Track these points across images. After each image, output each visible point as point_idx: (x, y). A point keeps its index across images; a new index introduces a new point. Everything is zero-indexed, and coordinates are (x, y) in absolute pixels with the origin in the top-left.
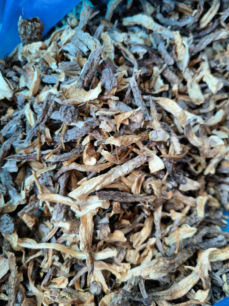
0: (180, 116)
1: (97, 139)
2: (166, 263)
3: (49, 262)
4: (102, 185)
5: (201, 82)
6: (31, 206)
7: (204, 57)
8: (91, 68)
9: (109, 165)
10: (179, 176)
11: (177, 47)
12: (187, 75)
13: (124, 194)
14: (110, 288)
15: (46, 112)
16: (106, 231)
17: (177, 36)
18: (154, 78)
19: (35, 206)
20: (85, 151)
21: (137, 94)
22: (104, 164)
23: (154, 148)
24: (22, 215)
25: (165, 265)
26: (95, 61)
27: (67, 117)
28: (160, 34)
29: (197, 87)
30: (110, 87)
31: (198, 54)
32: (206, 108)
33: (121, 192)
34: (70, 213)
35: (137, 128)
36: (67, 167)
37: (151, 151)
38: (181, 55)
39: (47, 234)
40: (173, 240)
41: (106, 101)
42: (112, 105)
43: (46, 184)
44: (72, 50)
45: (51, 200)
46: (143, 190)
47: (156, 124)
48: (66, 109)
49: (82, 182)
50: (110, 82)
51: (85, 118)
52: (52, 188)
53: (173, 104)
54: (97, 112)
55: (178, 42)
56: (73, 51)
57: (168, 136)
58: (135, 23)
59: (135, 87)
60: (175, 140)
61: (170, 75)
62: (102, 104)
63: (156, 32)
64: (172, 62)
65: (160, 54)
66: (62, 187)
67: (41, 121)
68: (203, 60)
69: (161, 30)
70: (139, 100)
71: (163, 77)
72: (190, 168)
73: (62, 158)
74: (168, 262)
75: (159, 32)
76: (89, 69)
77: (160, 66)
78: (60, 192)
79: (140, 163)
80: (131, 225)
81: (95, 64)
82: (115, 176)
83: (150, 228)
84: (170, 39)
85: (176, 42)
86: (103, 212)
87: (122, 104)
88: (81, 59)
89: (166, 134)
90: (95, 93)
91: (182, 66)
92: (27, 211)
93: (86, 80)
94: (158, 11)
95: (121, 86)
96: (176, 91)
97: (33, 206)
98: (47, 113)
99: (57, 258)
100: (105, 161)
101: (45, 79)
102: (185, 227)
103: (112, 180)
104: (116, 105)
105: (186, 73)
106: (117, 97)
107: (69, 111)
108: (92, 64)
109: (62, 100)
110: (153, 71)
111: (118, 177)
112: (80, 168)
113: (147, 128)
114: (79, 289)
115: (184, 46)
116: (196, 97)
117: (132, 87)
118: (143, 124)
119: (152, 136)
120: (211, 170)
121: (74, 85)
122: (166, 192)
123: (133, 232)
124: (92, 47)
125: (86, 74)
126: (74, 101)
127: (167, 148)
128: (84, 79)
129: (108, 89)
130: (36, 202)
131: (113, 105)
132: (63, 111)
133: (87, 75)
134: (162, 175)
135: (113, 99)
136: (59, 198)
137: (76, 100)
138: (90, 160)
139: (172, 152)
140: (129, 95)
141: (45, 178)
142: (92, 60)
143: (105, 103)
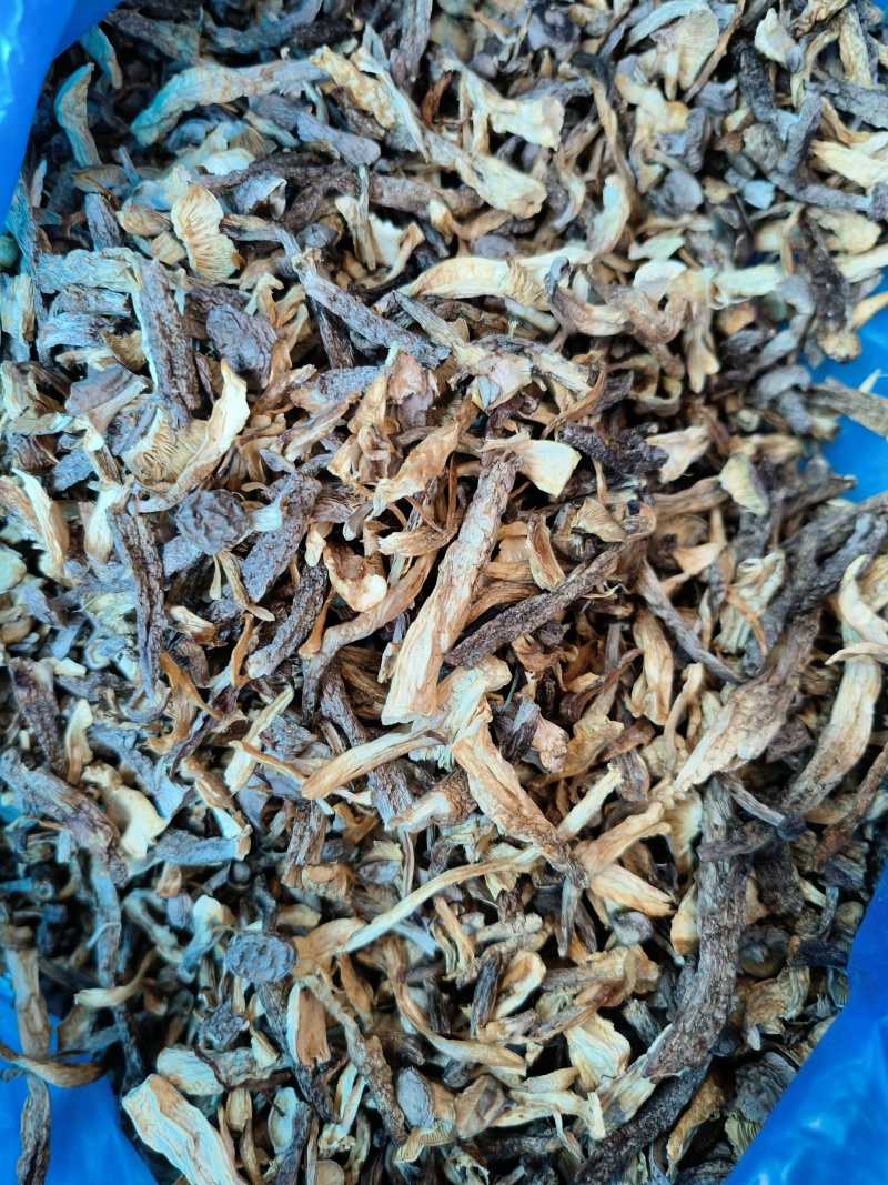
0: (516, 285)
1: (342, 520)
3: (463, 946)
4: (450, 627)
5: (495, 141)
6: (301, 838)
7: (450, 63)
8: (171, 344)
9: (425, 564)
10: (634, 451)
11: (355, 92)
12: (443, 151)
13: (523, 606)
15: (143, 573)
16: (552, 739)
17: (327, 61)
18: (360, 235)
19: (311, 831)
20: (333, 577)
21: (357, 313)
22: (411, 572)
23: (512, 426)
24: (298, 877)
26: (168, 318)
27: (217, 533)
28: (275, 92)
29: (495, 166)
30: (261, 357)
31: (424, 65)
32: (565, 207)
33: (512, 610)
34: (418, 772)
35: (426, 408)
36: (314, 660)
37: (512, 439)
38: (382, 108)
39: (402, 878)
40: (742, 629)
41: (285, 399)
42: (311, 399)
43: (296, 749)
44: (73, 334)
45: (344, 780)
46: (568, 560)
47: (472, 356)
48: (194, 515)
49: (388, 666)
50: (253, 341)
51: (267, 492)
52: (321, 748)
53: (472, 267)
54: (285, 450)
55: (347, 77)
56: (79, 332)
57: (525, 365)
58: (177, 115)
59: (335, 299)
60: (550, 360)
61: (397, 191)
62: (281, 417)
63: (260, 93)
64: (374, 150)
65: (323, 150)
66: (348, 725)
68: (455, 75)
69: (269, 77)
70: (372, 327)
71: (384, 213)
72: (644, 403)
73: (284, 646)
75: (268, 87)
76: (169, 354)
77: (350, 187)
78: (351, 737)
79: (501, 489)
80: (603, 679)
81: (172, 327)
82: (462, 578)
83: (662, 644)
84: (314, 83)
85: (339, 81)
86: (505, 699)
87: (336, 376)
88: (123, 343)
89: (515, 361)
90: (233, 404)
91: (408, 135)
92: (301, 856)
93: (185, 389)
94: (210, 24)
95: (289, 329)
96: (445, 217)
97: (307, 833)
98: (147, 572)
99: (478, 920)
100: (406, 563)
101: (63, 475)
102: (747, 570)
103: (464, 593)
104: (323, 390)
105: (435, 150)
106: (305, 367)
107: (206, 514)
108: (163, 332)
109: (162, 494)
110: (340, 215)
111: (476, 572)
112: (358, 631)
113: (453, 387)
114: (590, 958)
115: (372, 75)
116: (517, 195)
117: (325, 303)
118: (433, 382)
119: (483, 394)
120: (705, 365)
121: (161, 428)
122: (633, 518)
123: (624, 690)
124: (122, 279)
125: (172, 374)
126: (197, 469)
127: (548, 398)
128: (175, 391)
129: (261, 365)
130: (307, 817)
131: (313, 399)
132: (193, 528)
133: (176, 372)
134: (588, 481)
135: (298, 382)
136: (365, 755)
137: (198, 464)
138: (365, 591)
139: (564, 400)
140: (334, 335)
141: (278, 738)
142: (156, 323)
143: (287, 409)
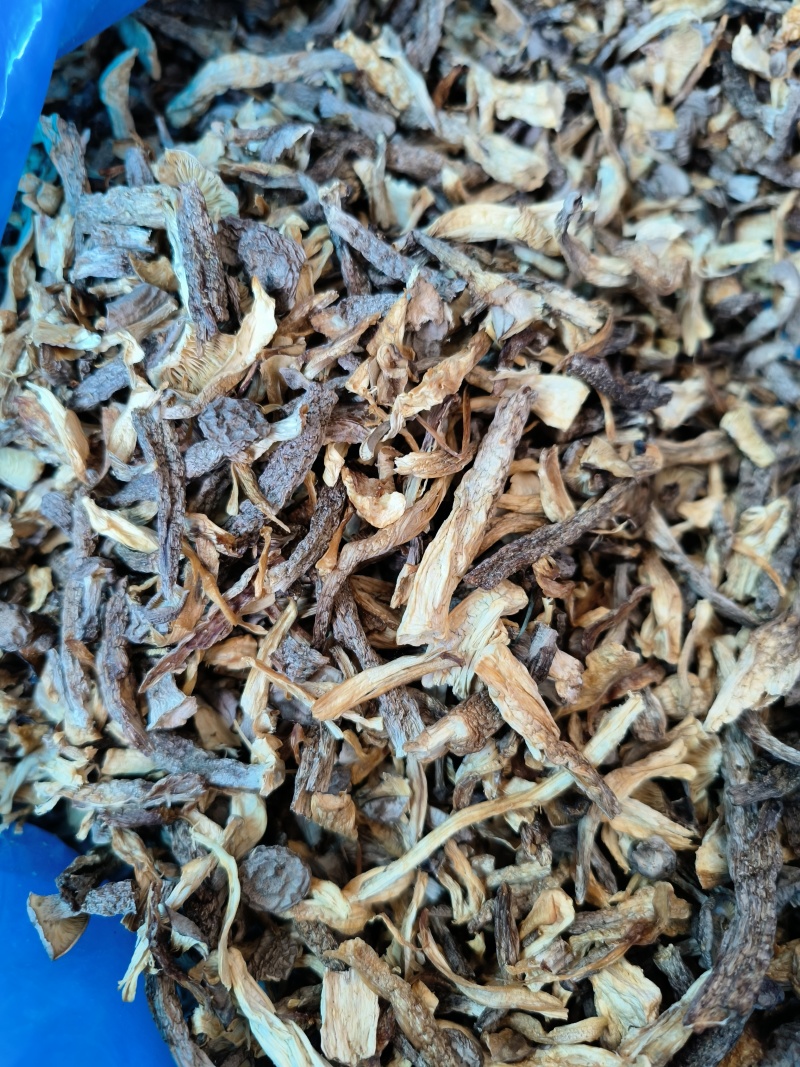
0: (527, 228)
1: (359, 440)
2: (780, 634)
3: (474, 888)
4: (467, 549)
5: (500, 126)
6: (311, 764)
7: (459, 58)
8: (205, 259)
9: (441, 487)
10: (639, 386)
11: (374, 76)
12: (453, 128)
13: (538, 534)
14: (692, 827)
15: (166, 470)
16: (568, 669)
17: (351, 47)
18: (375, 195)
19: (321, 758)
20: (351, 492)
21: (377, 248)
22: (428, 494)
23: (523, 361)
24: (307, 804)
25: (783, 641)
26: (203, 235)
27: (238, 434)
28: (300, 79)
29: (501, 143)
30: (291, 275)
31: (435, 63)
32: (563, 184)
33: (528, 537)
34: (430, 701)
35: (440, 338)
36: (330, 577)
37: (523, 372)
38: (398, 91)
39: (408, 816)
40: (749, 574)
41: (306, 322)
42: (332, 324)
43: (307, 672)
44: (106, 265)
45: (356, 701)
46: (578, 497)
47: (489, 282)
48: (218, 416)
49: (402, 590)
50: (284, 259)
51: (286, 408)
52: (331, 672)
53: (485, 213)
54: (305, 371)
55: (367, 60)
56: (112, 263)
57: (538, 301)
58: (209, 98)
59: (357, 234)
60: (564, 300)
61: (412, 156)
62: (302, 340)
63: (286, 80)
64: (390, 127)
65: (343, 123)
66: (360, 646)
67: (173, 504)
68: (464, 70)
69: (295, 64)
70: (391, 261)
71: (399, 176)
72: (644, 358)
73: (301, 563)
74: (784, 629)
75: (293, 74)
76: (202, 267)
77: (368, 151)
78: (362, 661)
79: (517, 421)
80: (615, 612)
81: (206, 244)
82: (478, 504)
83: (670, 583)
84: (336, 72)
85: (359, 65)
86: (521, 626)
87: (356, 301)
88: (150, 267)
89: (529, 296)
90: (261, 320)
91: (422, 115)
92: (312, 781)
93: (216, 300)
94: (242, 33)
95: (315, 262)
96: (456, 185)
97: (317, 759)
98: (170, 470)
99: (488, 863)
100: (422, 484)
101: (85, 395)
102: (750, 518)
103: (479, 517)
104: (344, 314)
105: (446, 128)
106: (328, 293)
107: (229, 416)
108: (198, 249)
109: (187, 403)
110: (357, 178)
111: (491, 499)
112: (376, 547)
113: (467, 321)
114: (613, 899)
115: (388, 60)
116: (522, 167)
117: (347, 237)
118: (449, 314)
119: (496, 325)
120: (699, 330)
121: (189, 343)
122: (639, 458)
123: (634, 629)
124: (159, 211)
125: (204, 285)
126: (222, 379)
127: (556, 342)
128: (206, 301)
129: (290, 284)
130: (315, 744)
131: (333, 324)
132: (215, 428)
133: (208, 285)
134: (594, 418)
135: (320, 307)
136: (377, 678)
137: (225, 375)
138: (384, 508)
139: (574, 339)
140: (355, 270)
141: (289, 660)
142: (191, 238)
143: (307, 333)
